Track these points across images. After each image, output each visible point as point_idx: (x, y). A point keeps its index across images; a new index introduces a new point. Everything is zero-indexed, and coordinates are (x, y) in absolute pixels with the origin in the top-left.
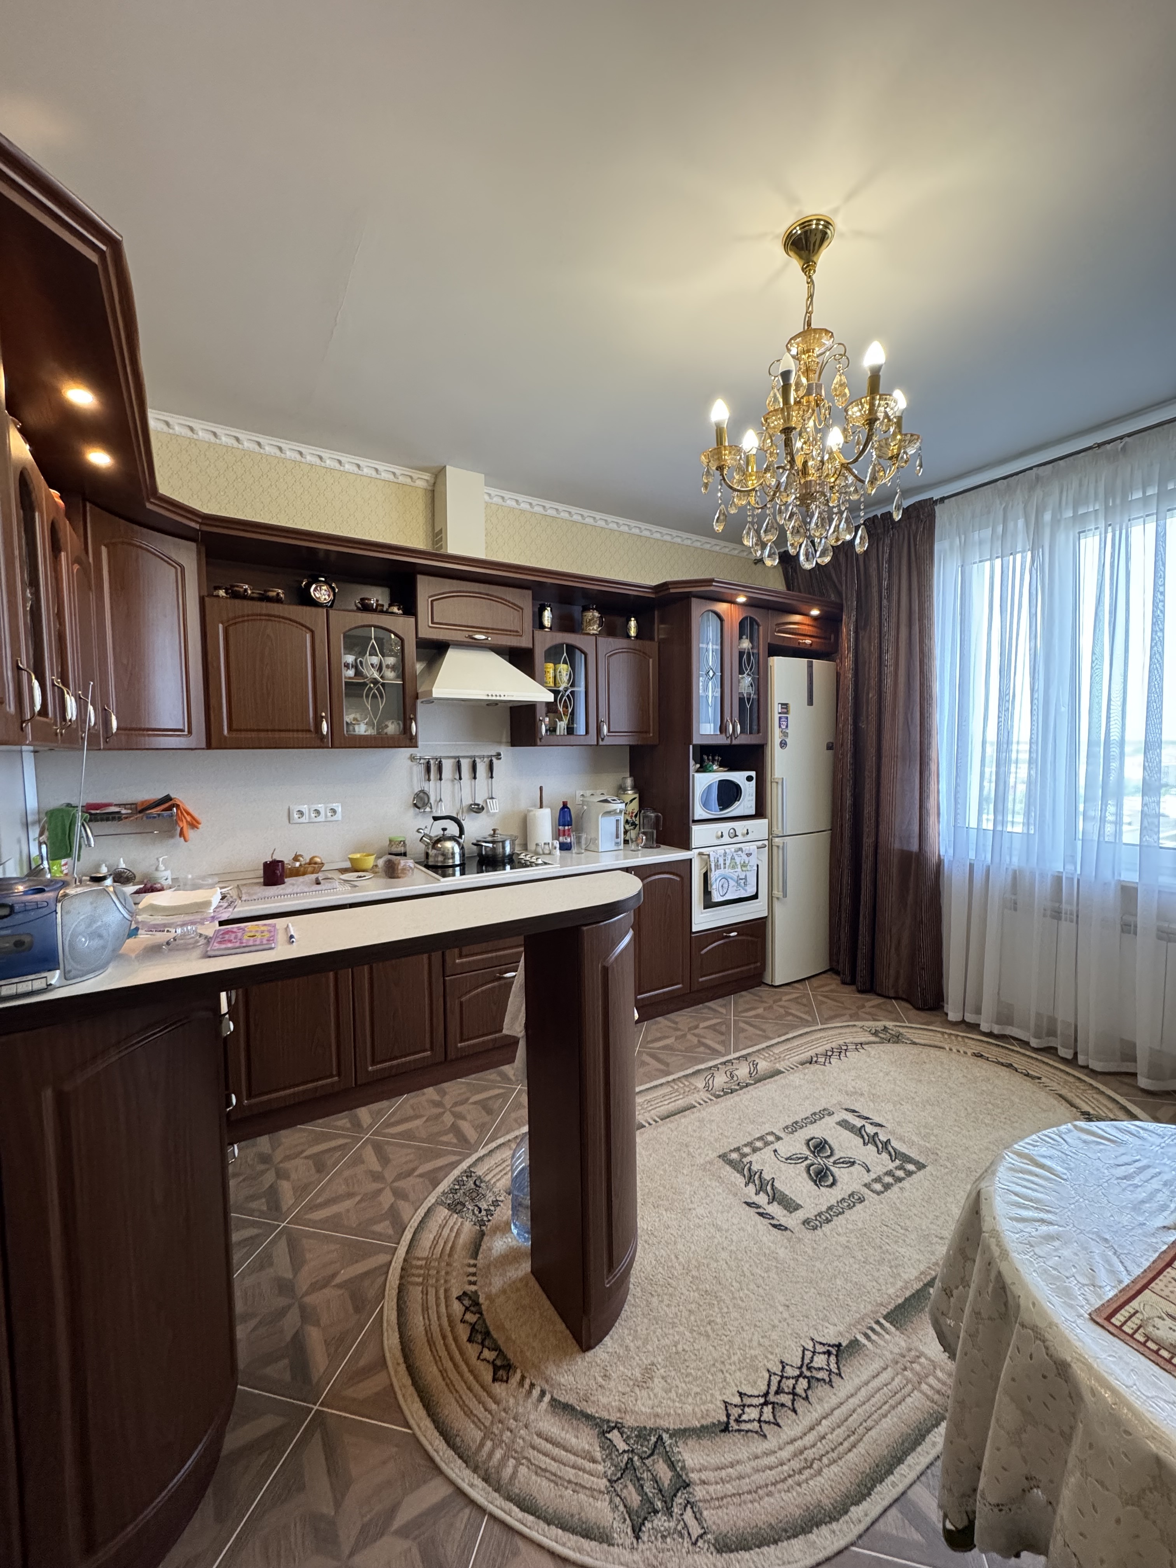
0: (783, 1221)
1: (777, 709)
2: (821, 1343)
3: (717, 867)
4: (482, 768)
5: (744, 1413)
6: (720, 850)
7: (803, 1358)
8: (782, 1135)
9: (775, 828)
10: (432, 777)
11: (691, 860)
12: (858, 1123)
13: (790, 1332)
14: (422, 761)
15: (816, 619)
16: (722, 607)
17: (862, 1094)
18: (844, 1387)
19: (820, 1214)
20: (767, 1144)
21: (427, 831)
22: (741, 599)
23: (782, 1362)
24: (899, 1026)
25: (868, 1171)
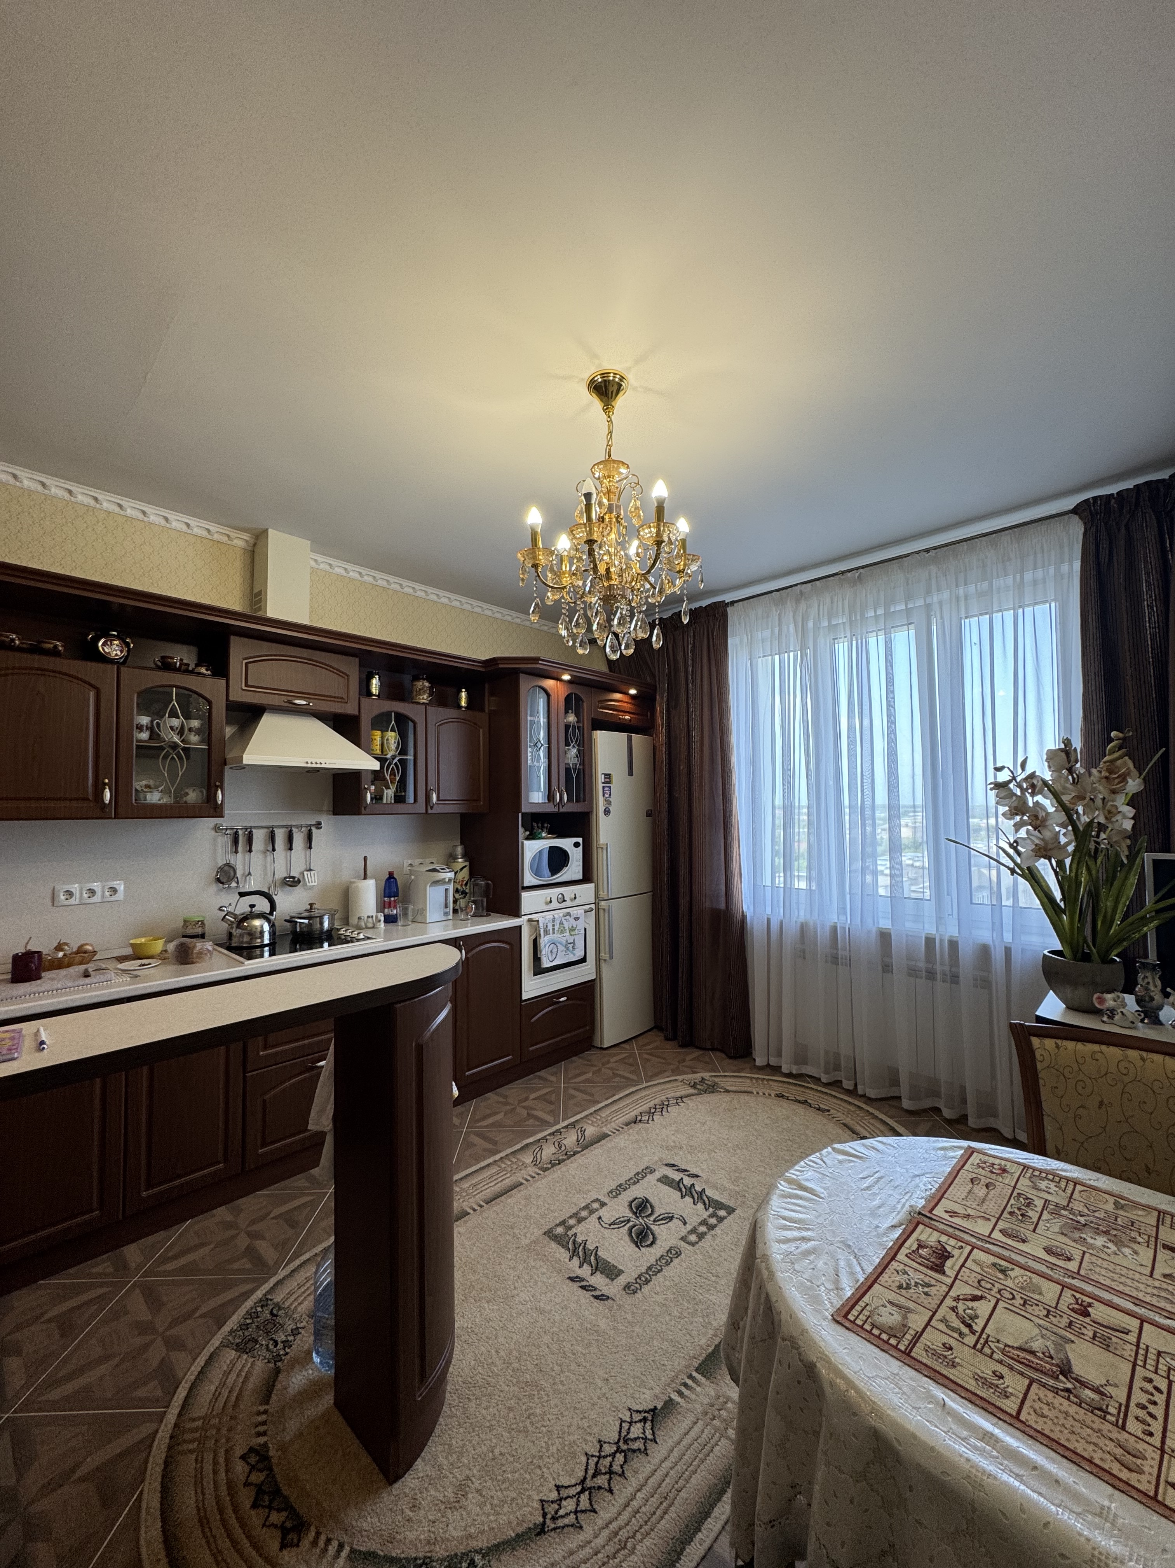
0: (605, 1290)
1: (601, 779)
2: (637, 1411)
3: (546, 932)
4: (299, 839)
5: (560, 1508)
6: (549, 915)
7: (620, 1432)
8: (606, 1200)
9: (601, 893)
10: (240, 849)
11: (520, 927)
12: (676, 1176)
13: (608, 1406)
14: (228, 832)
15: (633, 697)
16: (549, 684)
17: (681, 1148)
18: (658, 1452)
19: (639, 1277)
20: (592, 1212)
21: (231, 909)
22: (566, 677)
23: (600, 1441)
24: (715, 1076)
25: (685, 1223)
